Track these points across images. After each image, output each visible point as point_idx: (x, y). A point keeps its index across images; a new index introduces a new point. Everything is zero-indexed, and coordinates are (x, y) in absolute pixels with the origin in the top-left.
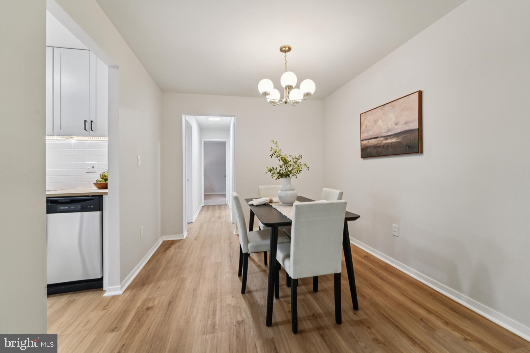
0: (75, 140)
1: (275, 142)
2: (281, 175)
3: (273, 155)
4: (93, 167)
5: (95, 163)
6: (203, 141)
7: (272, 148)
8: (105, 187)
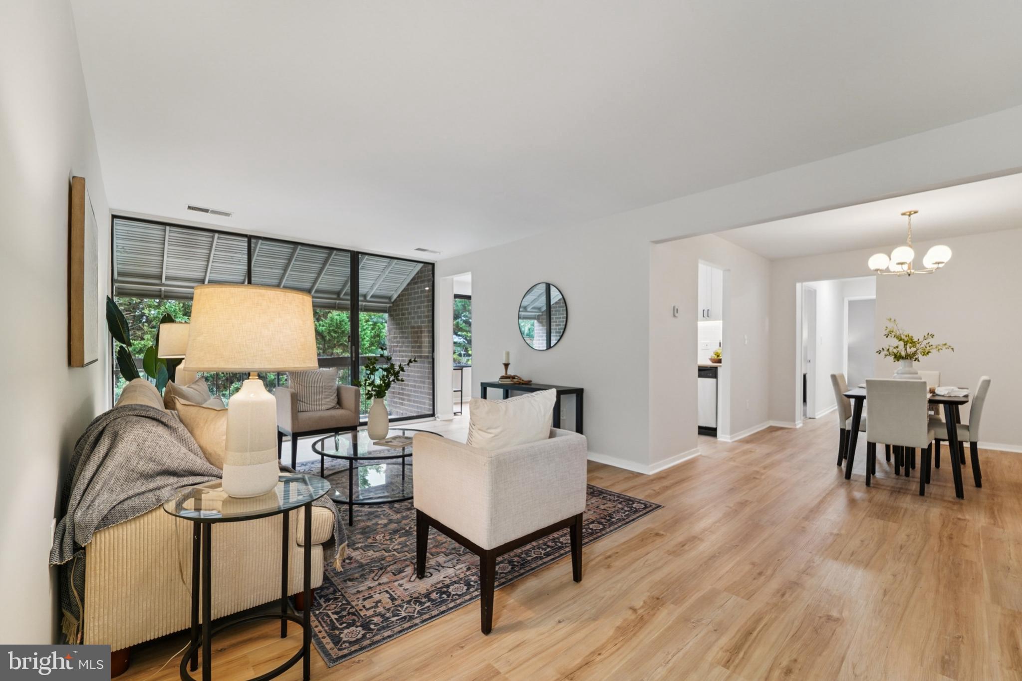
1: (893, 320)
2: (898, 357)
3: (888, 335)
6: (848, 301)
7: (887, 327)
8: (720, 361)
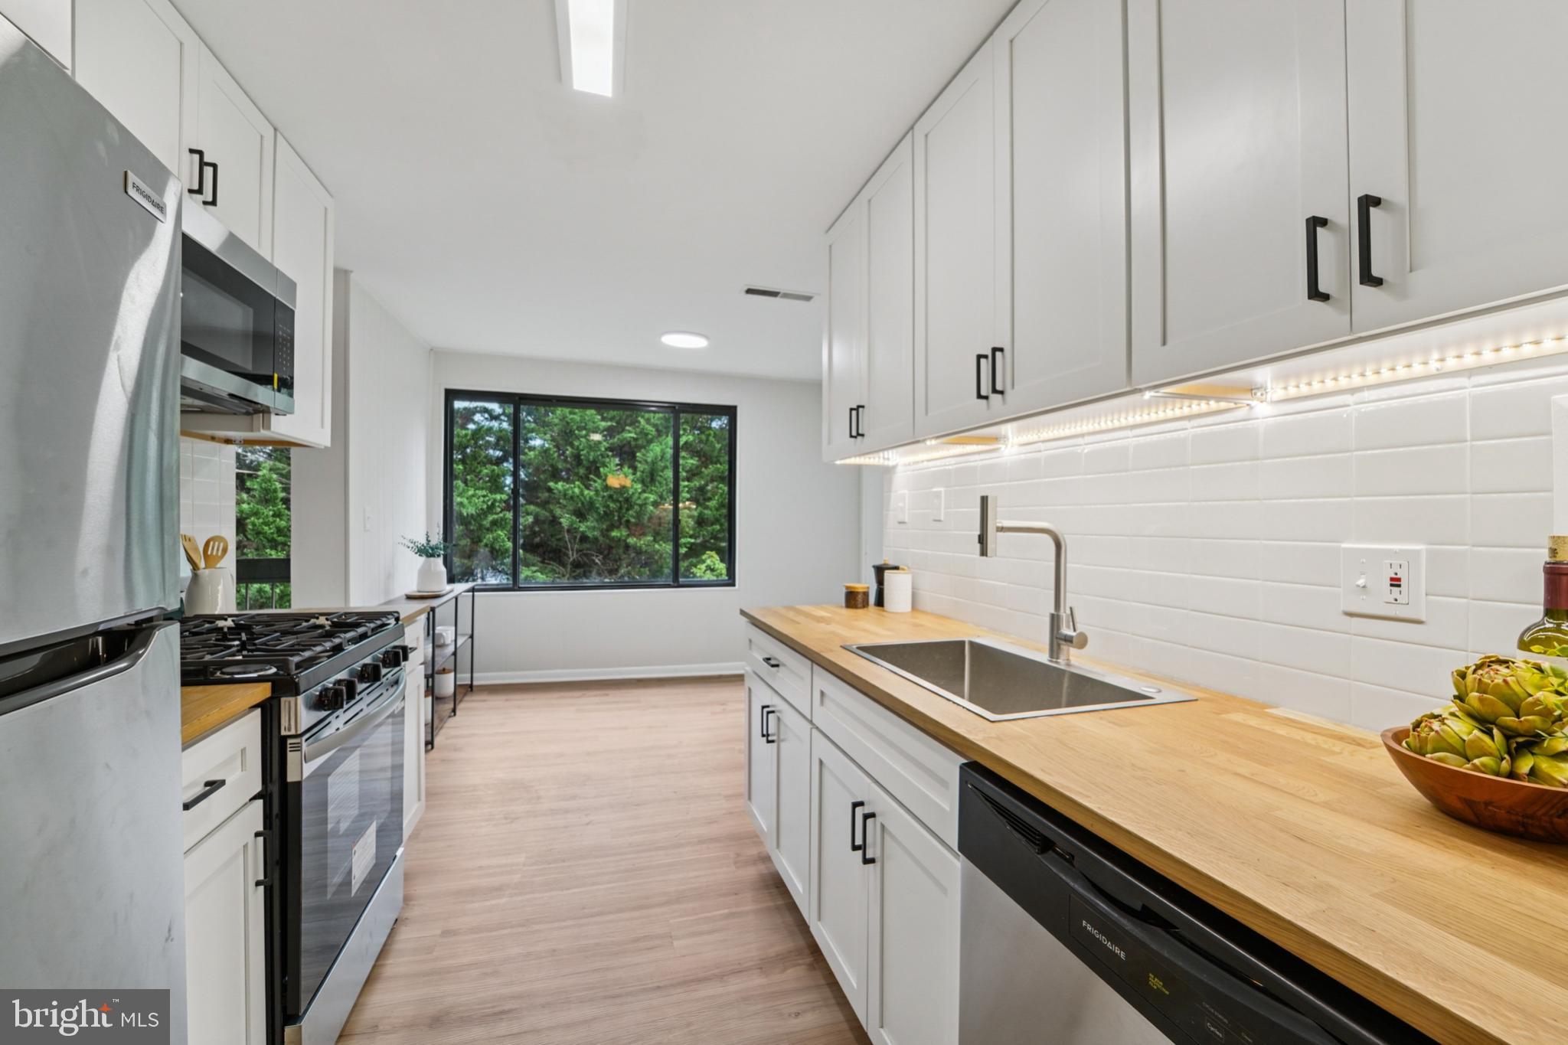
0: (1274, 403)
4: (1395, 582)
5: (1418, 552)
